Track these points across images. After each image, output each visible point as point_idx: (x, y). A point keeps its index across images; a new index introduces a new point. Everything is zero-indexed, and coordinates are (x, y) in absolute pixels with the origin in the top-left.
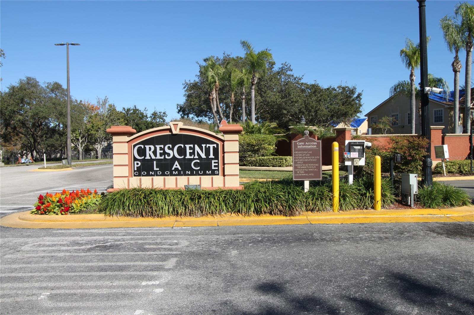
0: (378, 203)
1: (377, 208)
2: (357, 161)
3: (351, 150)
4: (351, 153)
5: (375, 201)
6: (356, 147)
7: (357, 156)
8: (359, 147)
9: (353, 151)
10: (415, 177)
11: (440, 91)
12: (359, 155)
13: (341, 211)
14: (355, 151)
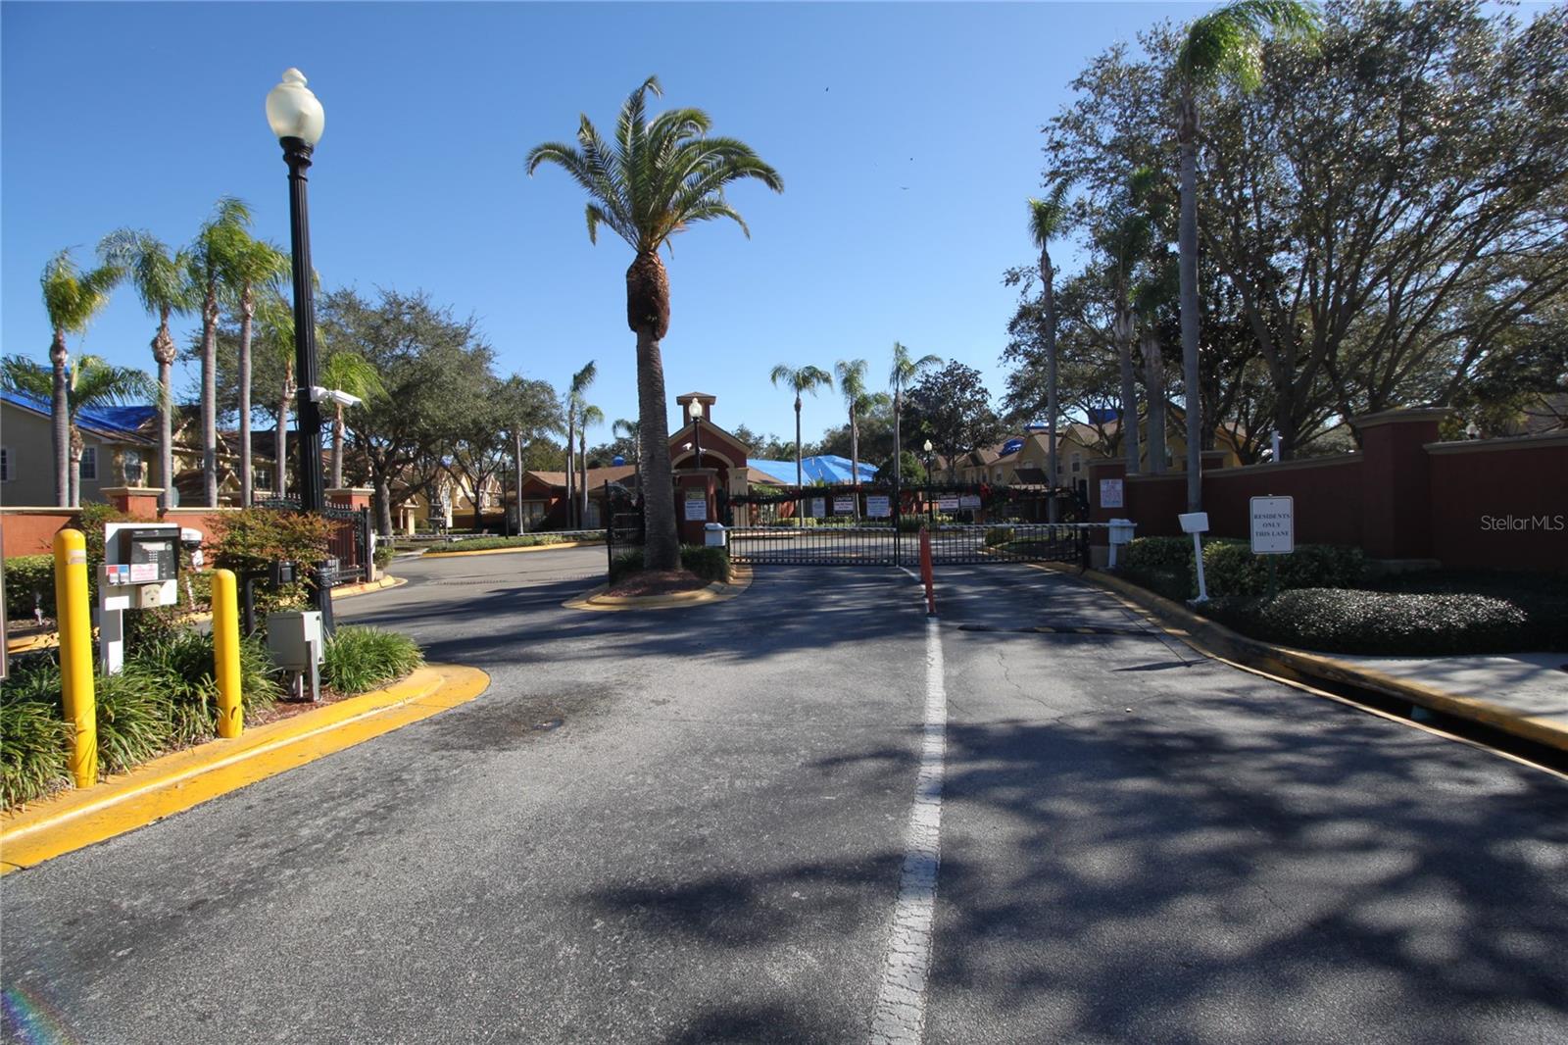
0: (236, 712)
1: (232, 731)
2: (153, 593)
3: (134, 557)
4: (134, 566)
5: (225, 709)
6: (148, 546)
7: (155, 576)
8: (160, 546)
9: (141, 559)
10: (318, 618)
11: (355, 402)
12: (160, 571)
13: (110, 778)
14: (145, 558)
